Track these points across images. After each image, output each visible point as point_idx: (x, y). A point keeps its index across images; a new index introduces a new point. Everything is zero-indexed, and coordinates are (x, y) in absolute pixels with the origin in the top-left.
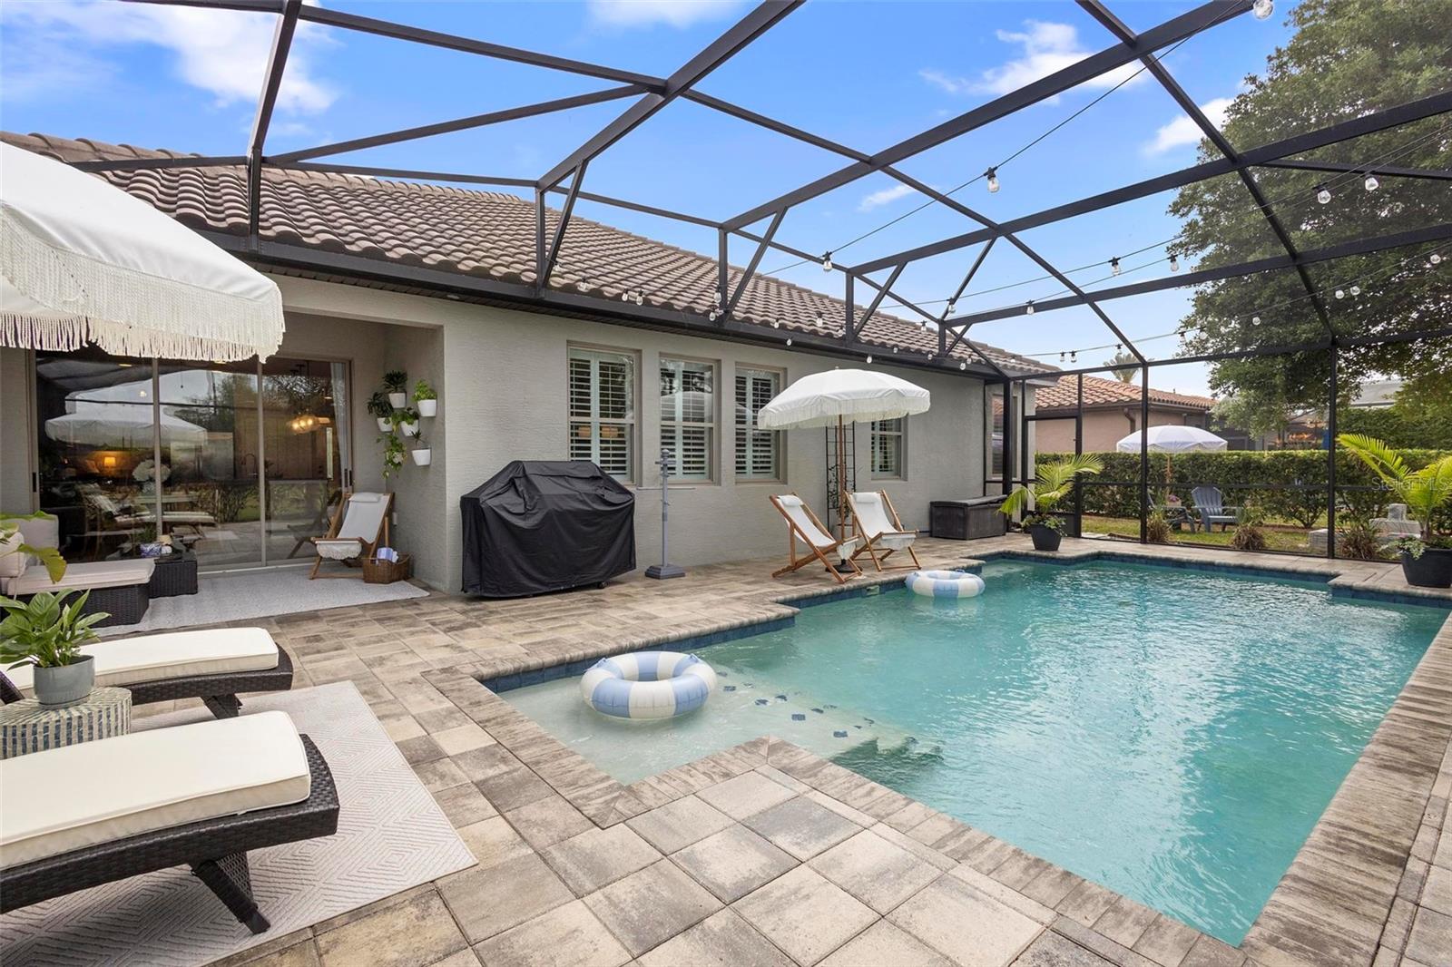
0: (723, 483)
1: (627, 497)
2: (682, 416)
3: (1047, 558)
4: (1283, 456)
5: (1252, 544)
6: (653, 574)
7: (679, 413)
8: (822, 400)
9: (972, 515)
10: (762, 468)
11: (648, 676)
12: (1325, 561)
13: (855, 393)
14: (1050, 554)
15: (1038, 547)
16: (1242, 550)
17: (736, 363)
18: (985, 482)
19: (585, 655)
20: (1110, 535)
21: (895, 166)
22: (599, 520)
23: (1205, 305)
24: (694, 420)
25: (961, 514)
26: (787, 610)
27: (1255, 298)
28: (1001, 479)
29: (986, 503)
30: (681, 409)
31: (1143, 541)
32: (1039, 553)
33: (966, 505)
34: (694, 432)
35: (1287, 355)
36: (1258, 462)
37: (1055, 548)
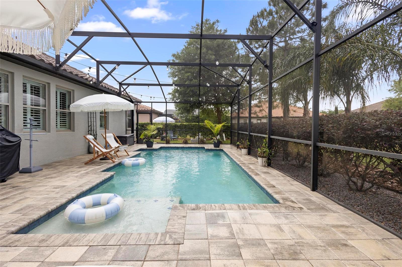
0: (51, 131)
1: (18, 139)
2: (30, 104)
3: (150, 149)
4: (182, 124)
5: (186, 142)
6: (27, 171)
7: (29, 102)
8: (107, 104)
9: (128, 139)
10: (63, 126)
11: (97, 204)
12: (198, 145)
13: (117, 103)
14: (151, 148)
15: (148, 147)
16: (184, 144)
17: (56, 85)
18: (126, 130)
19: (57, 207)
20: (157, 143)
21: (135, 38)
22: (5, 150)
23: (176, 91)
24: (35, 105)
25: (125, 139)
26: (109, 174)
27: (186, 91)
28: (131, 129)
29: (130, 136)
30: (30, 101)
31: (166, 143)
32: (148, 148)
33: (126, 137)
34: (35, 111)
35: (190, 104)
36: (177, 125)
37: (152, 147)
